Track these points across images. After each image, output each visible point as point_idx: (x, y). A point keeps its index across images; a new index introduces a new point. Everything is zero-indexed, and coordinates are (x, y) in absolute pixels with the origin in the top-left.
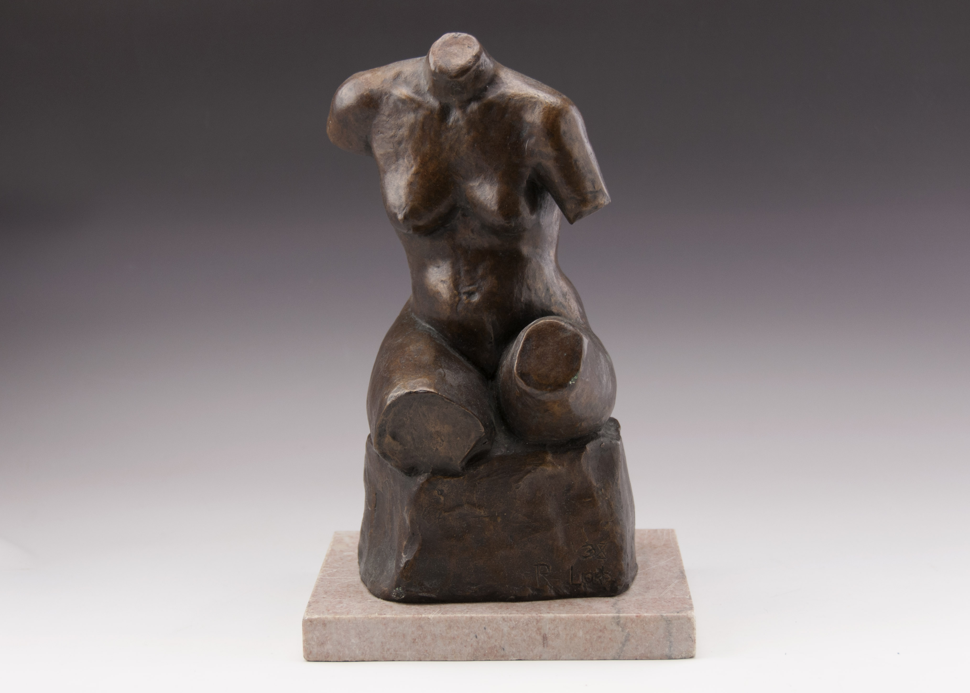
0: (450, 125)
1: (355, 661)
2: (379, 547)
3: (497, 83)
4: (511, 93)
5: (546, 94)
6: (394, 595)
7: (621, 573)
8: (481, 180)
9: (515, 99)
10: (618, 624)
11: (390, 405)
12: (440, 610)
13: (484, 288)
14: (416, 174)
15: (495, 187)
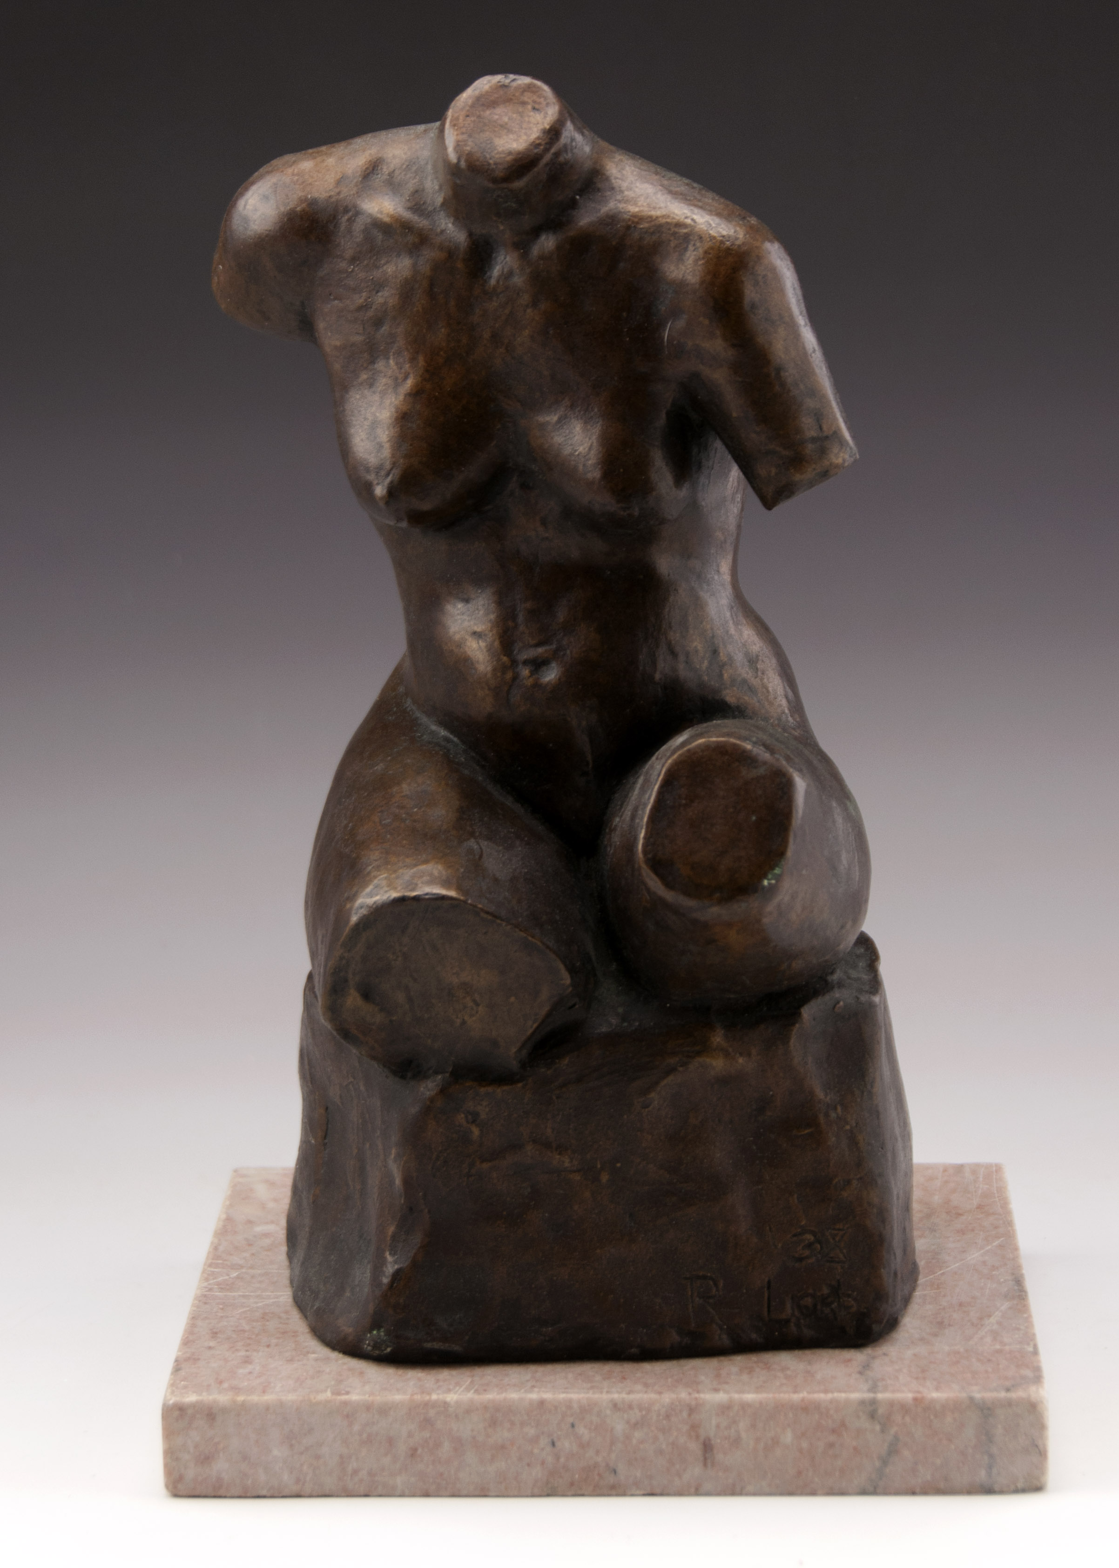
0: (492, 284)
1: (281, 1495)
2: (334, 1229)
3: (599, 190)
4: (631, 214)
5: (712, 217)
6: (369, 1345)
7: (880, 1295)
8: (563, 409)
9: (642, 226)
10: (872, 1415)
11: (357, 925)
12: (472, 1382)
13: (571, 652)
14: (416, 394)
15: (595, 426)
